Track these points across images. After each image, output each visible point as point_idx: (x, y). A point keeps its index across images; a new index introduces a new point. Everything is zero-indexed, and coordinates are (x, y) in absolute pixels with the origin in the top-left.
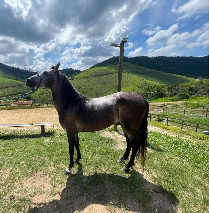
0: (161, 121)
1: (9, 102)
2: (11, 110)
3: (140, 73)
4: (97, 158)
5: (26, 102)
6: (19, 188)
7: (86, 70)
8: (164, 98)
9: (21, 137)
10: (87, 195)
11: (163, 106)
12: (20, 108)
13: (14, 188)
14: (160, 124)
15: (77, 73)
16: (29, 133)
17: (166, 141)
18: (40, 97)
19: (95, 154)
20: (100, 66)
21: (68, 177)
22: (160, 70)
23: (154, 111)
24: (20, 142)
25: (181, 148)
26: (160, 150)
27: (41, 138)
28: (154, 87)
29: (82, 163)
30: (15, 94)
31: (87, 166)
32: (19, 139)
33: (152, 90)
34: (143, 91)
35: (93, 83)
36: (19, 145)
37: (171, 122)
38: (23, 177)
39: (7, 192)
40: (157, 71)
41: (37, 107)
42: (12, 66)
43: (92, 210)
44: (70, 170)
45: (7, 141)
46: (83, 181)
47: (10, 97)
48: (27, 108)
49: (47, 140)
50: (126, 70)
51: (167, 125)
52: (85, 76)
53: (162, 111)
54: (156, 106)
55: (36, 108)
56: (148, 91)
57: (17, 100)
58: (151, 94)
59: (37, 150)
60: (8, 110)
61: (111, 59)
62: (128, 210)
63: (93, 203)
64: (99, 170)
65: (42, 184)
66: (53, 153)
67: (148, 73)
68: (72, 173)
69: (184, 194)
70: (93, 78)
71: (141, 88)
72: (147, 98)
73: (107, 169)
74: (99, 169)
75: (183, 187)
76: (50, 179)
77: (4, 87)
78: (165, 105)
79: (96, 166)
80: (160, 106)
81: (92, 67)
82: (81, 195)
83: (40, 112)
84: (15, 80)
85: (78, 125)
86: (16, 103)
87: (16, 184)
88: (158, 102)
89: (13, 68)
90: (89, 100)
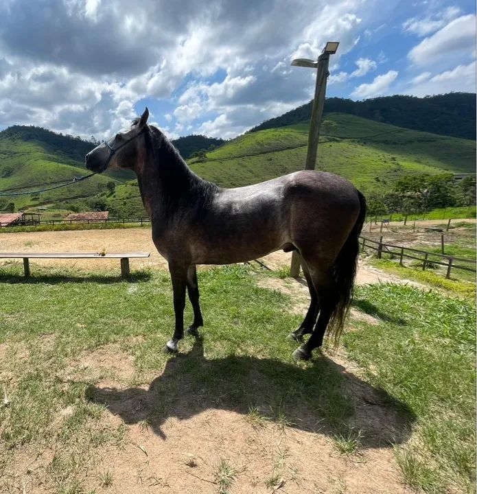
0: (431, 267)
1: (59, 215)
2: (63, 232)
3: (386, 142)
4: (239, 328)
5: (94, 215)
6: (72, 368)
7: (238, 137)
8: (450, 208)
9: (79, 280)
10: (206, 392)
11: (445, 230)
12: (82, 227)
13: (63, 367)
14: (427, 273)
15: (214, 146)
16: (97, 273)
17: (424, 305)
18: (125, 204)
19: (235, 320)
20: (276, 127)
21: (169, 357)
22: (446, 133)
23: (414, 242)
24: (77, 290)
25: (463, 321)
26: (402, 322)
27: (121, 284)
28: (423, 180)
29: (204, 334)
30: (71, 198)
31: (214, 340)
32: (76, 284)
33: (415, 189)
34: (391, 191)
35: (253, 170)
36: (75, 294)
37: (460, 270)
38: (80, 350)
39: (49, 371)
40: (439, 136)
41: (119, 227)
42: (64, 135)
43: (214, 418)
44: (176, 343)
45: (51, 286)
46: (201, 366)
47: (62, 203)
48: (96, 228)
49: (132, 288)
50: (343, 136)
51: (448, 277)
52: (235, 154)
53: (438, 243)
54: (423, 230)
55: (115, 228)
56: (403, 190)
57: (76, 210)
58: (412, 198)
59: (110, 306)
60: (56, 232)
61: (305, 106)
62: (293, 426)
63: (217, 407)
64: (240, 351)
65: (117, 366)
66: (145, 312)
67: (410, 142)
68: (181, 351)
69: (440, 413)
70: (254, 159)
71: (385, 183)
72: (399, 209)
73: (258, 349)
74: (241, 349)
75: (442, 400)
76: (132, 358)
77: (48, 181)
78: (448, 227)
79: (235, 343)
80: (434, 230)
81: (253, 131)
82: (195, 390)
83: (124, 238)
84: (72, 165)
85: (194, 249)
86: (74, 217)
87: (66, 360)
88: (430, 219)
89: (68, 138)
90: (220, 192)
